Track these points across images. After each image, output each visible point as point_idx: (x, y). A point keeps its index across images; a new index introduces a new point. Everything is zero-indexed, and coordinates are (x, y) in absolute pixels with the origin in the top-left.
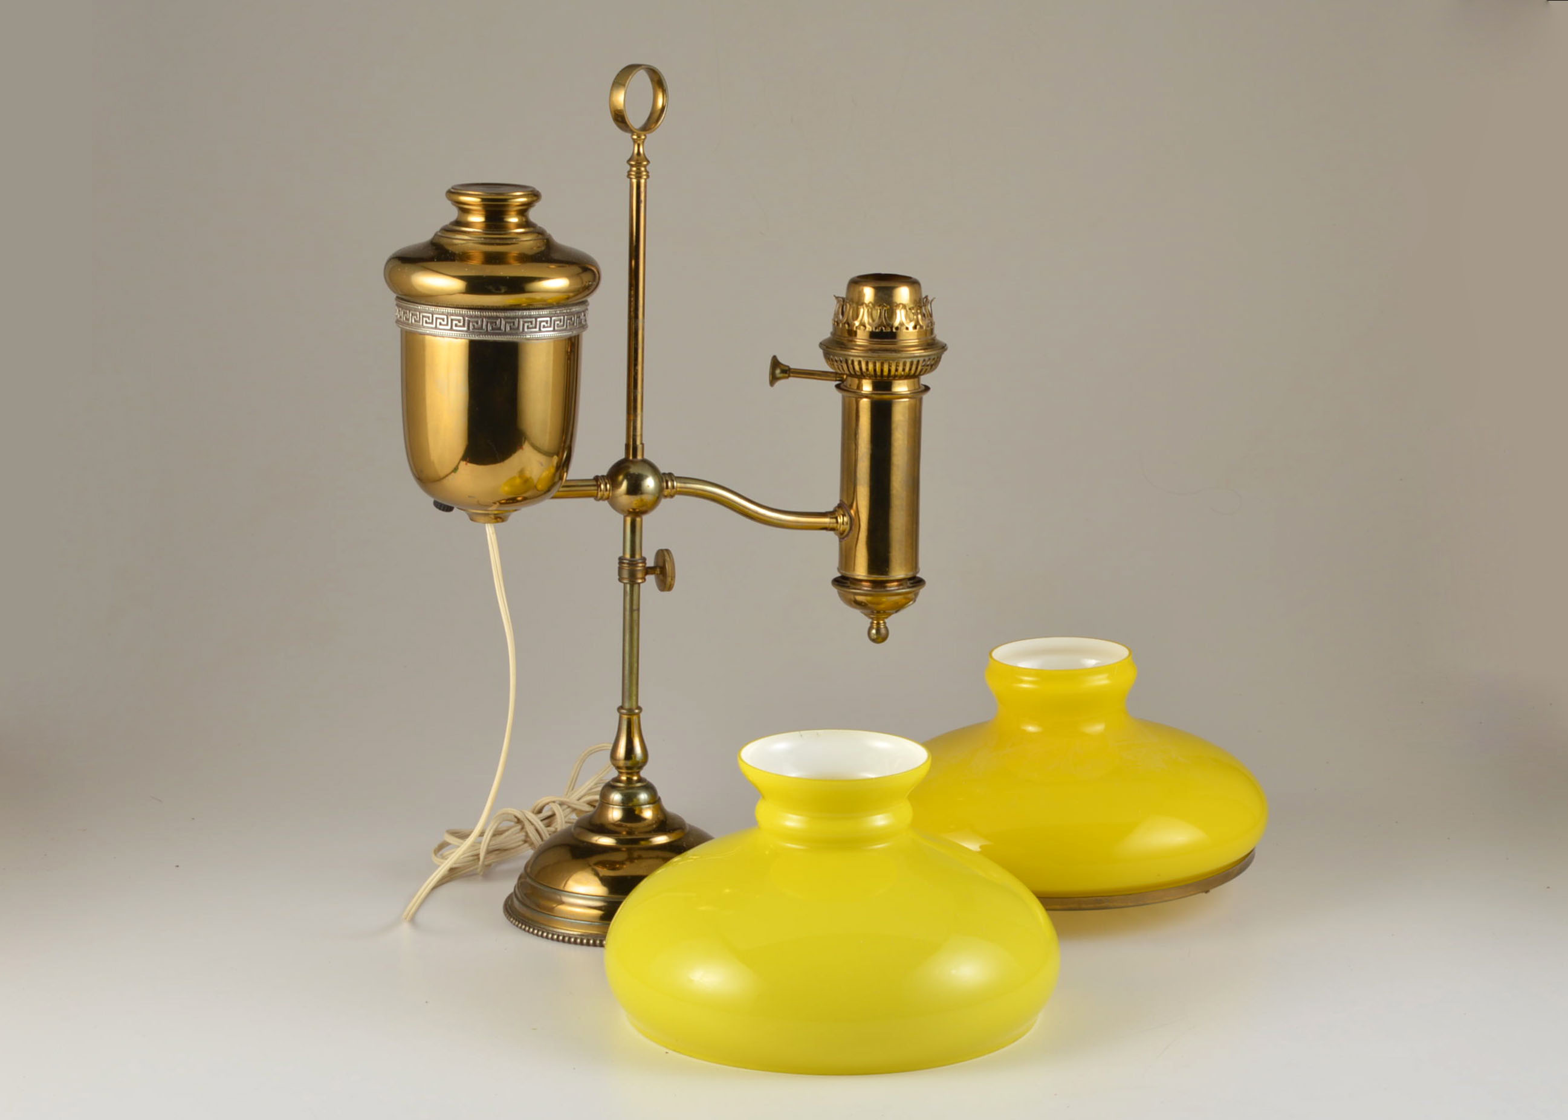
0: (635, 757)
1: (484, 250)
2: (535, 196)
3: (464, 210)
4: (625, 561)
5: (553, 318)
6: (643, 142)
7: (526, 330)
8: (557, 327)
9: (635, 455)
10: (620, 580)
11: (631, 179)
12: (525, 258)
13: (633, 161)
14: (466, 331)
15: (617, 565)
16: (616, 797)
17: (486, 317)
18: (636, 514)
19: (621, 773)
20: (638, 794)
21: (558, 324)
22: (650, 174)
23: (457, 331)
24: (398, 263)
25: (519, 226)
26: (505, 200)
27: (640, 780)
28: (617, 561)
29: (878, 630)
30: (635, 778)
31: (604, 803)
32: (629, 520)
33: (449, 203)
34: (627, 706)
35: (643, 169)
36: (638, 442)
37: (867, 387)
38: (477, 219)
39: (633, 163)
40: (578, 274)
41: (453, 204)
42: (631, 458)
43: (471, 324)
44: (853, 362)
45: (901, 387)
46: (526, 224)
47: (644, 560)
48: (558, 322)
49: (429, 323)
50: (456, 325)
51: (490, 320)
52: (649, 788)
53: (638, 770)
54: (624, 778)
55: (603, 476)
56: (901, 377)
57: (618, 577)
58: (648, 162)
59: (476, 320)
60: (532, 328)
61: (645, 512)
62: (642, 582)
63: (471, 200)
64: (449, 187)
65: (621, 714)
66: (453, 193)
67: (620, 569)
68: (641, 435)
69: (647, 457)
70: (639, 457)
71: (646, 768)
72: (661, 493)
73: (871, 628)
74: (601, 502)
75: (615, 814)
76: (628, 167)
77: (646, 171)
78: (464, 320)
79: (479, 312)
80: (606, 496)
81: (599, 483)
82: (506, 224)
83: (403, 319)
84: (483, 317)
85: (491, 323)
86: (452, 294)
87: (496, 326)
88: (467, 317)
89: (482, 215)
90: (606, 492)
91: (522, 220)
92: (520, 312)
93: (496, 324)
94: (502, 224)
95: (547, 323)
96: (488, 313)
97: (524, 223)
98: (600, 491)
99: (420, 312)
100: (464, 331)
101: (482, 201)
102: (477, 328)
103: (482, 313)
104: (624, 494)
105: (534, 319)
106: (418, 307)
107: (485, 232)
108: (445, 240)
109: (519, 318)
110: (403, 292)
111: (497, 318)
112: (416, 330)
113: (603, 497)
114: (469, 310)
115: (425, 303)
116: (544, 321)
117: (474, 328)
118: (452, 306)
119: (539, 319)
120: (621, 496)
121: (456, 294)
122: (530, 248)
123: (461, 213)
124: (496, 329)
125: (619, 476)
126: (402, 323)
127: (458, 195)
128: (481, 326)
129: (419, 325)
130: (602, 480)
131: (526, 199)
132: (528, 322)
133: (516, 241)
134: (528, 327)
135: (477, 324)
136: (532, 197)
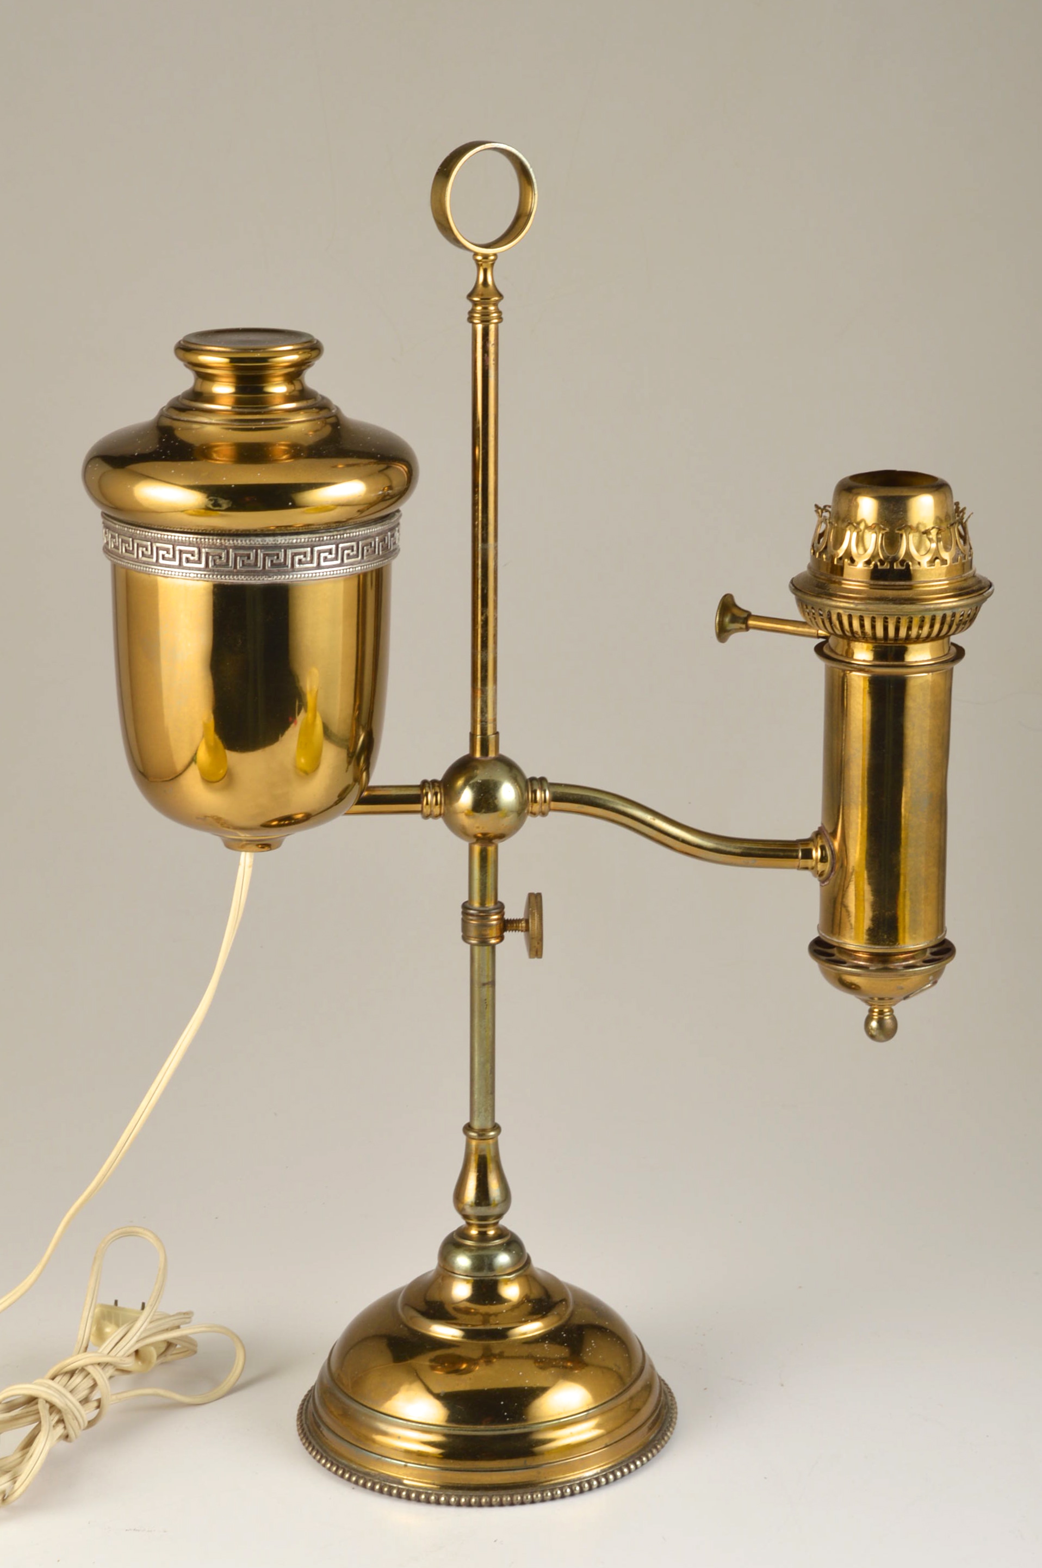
0: (494, 1200)
1: (236, 441)
2: (313, 348)
3: (204, 375)
4: (472, 912)
5: (341, 546)
6: (493, 265)
7: (297, 566)
8: (347, 559)
9: (485, 751)
10: (465, 938)
11: (474, 324)
12: (299, 451)
13: (477, 296)
14: (204, 570)
15: (461, 916)
16: (463, 1261)
17: (262, 548)
18: (486, 840)
19: (469, 1224)
20: (495, 1256)
21: (348, 555)
22: (503, 316)
23: (189, 568)
24: (106, 468)
25: (289, 398)
26: (264, 360)
27: (502, 1233)
28: (460, 910)
29: (881, 1021)
30: (491, 1232)
31: (446, 1272)
32: (477, 848)
33: (181, 364)
34: (477, 1125)
35: (492, 308)
36: (490, 731)
37: (863, 654)
38: (224, 389)
39: (476, 299)
40: (381, 471)
41: (186, 366)
42: (478, 755)
43: (210, 557)
44: (839, 616)
45: (919, 654)
46: (302, 395)
47: (500, 908)
48: (349, 551)
49: (169, 559)
50: (188, 560)
51: (241, 552)
52: (512, 1243)
53: (495, 1221)
54: (474, 1232)
55: (434, 782)
56: (918, 640)
57: (461, 934)
58: (501, 296)
59: (219, 551)
60: (307, 563)
61: (502, 837)
62: (498, 943)
63: (214, 360)
64: (179, 337)
65: (469, 1138)
66: (186, 348)
67: (465, 923)
68: (495, 720)
69: (503, 751)
70: (492, 754)
71: (505, 1217)
72: (523, 809)
73: (869, 1019)
74: (430, 820)
75: (461, 1291)
76: (469, 306)
77: (499, 312)
78: (200, 553)
79: (225, 540)
80: (437, 810)
81: (424, 791)
82: (266, 397)
83: (111, 546)
84: (231, 547)
85: (241, 556)
86: (186, 512)
87: (249, 562)
88: (205, 548)
89: (231, 384)
90: (436, 804)
91: (293, 388)
92: (288, 537)
93: (249, 558)
94: (260, 397)
95: (331, 553)
96: (237, 541)
97: (296, 393)
98: (427, 803)
99: (134, 537)
100: (199, 569)
101: (231, 362)
102: (220, 566)
103: (229, 540)
104: (468, 810)
105: (309, 549)
106: (132, 530)
107: (237, 410)
108: (176, 424)
109: (286, 548)
110: (117, 509)
111: (250, 548)
112: (131, 565)
113: (431, 811)
114: (207, 537)
115: (142, 524)
116: (324, 551)
117: (215, 564)
118: (182, 530)
119: (316, 549)
120: (463, 812)
121: (190, 512)
122: (307, 434)
123: (200, 380)
124: (249, 565)
125: (460, 782)
126: (112, 553)
127: (194, 351)
128: (225, 561)
129: (134, 558)
130: (429, 787)
131: (299, 355)
132: (299, 554)
133: (283, 424)
134: (300, 561)
135: (220, 558)
136: (309, 350)
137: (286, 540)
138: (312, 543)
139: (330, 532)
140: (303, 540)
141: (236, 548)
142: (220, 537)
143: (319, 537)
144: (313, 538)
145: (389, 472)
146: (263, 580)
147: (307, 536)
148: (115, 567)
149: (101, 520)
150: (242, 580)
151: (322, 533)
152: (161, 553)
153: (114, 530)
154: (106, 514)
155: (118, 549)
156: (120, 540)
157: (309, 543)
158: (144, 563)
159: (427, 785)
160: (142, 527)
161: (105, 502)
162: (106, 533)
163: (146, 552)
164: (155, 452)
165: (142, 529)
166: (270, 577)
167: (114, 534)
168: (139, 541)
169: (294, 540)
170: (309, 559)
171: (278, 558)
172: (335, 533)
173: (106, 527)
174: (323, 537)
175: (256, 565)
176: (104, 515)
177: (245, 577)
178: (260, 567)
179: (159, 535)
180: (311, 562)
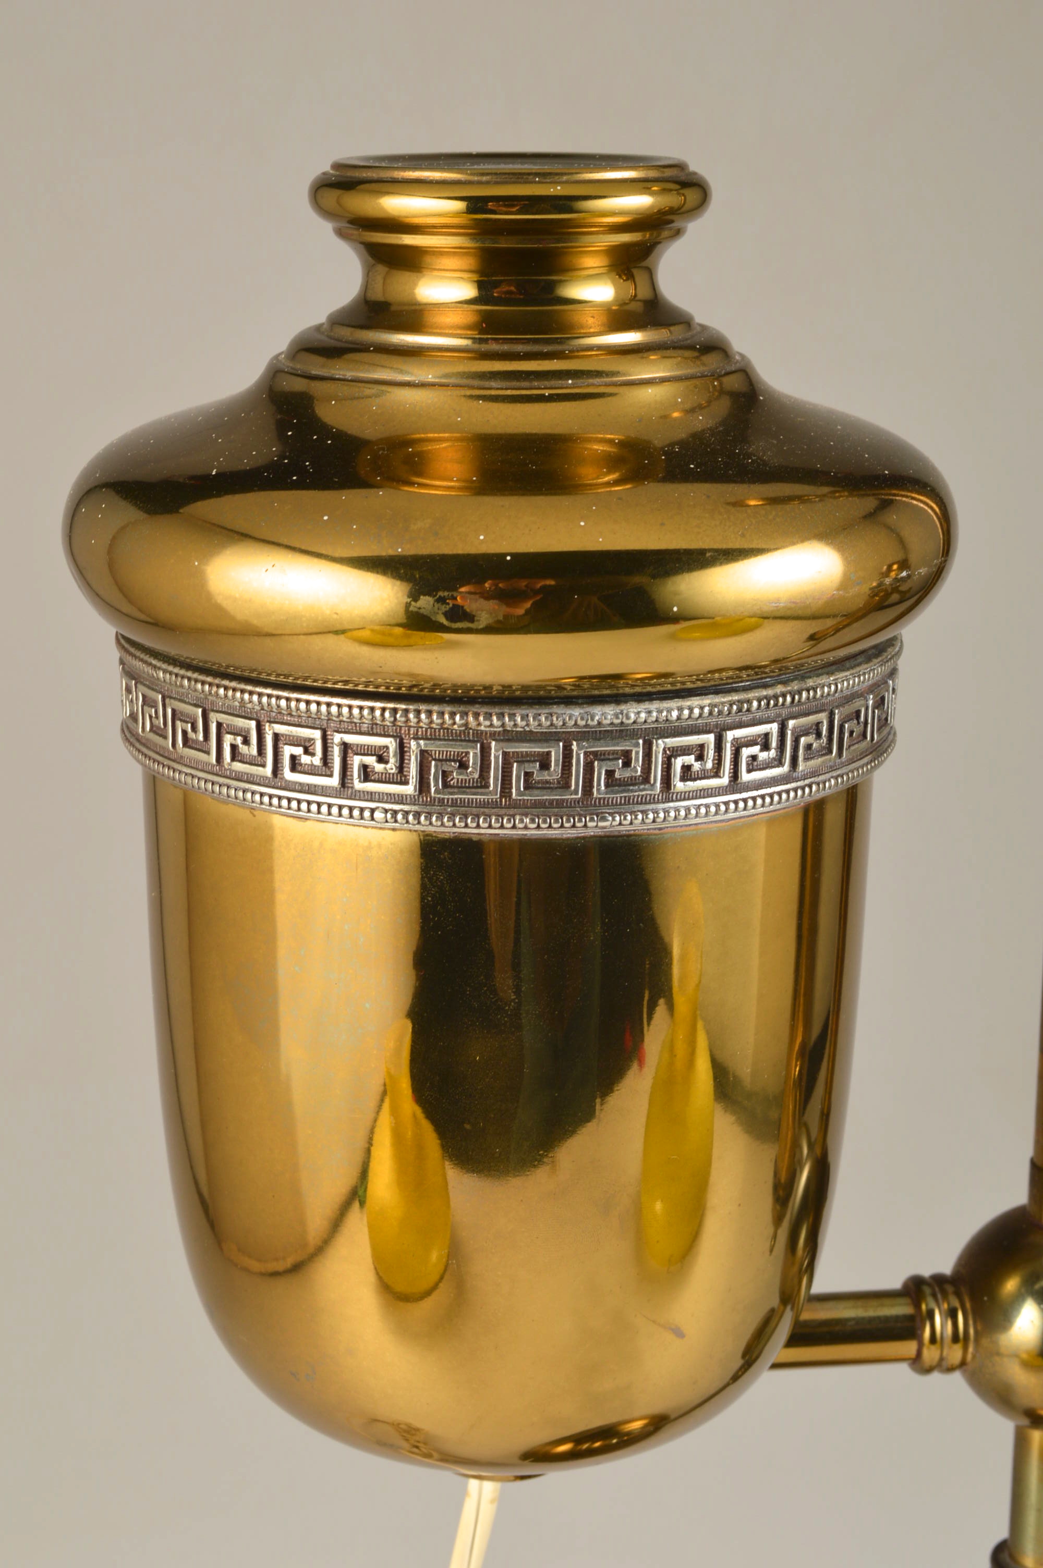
2: (685, 184)
3: (392, 252)
7: (679, 785)
14: (412, 801)
17: (585, 735)
23: (370, 796)
24: (127, 513)
25: (621, 318)
26: (565, 203)
33: (326, 228)
38: (448, 289)
40: (870, 516)
41: (340, 233)
43: (433, 765)
46: (649, 311)
48: (811, 739)
49: (312, 771)
50: (366, 774)
51: (524, 748)
55: (939, 1281)
59: (455, 749)
60: (706, 776)
63: (424, 207)
66: (344, 184)
74: (936, 1376)
78: (402, 750)
79: (476, 715)
80: (955, 1354)
81: (924, 1307)
82: (564, 311)
83: (144, 727)
84: (493, 736)
85: (523, 759)
86: (349, 634)
87: (545, 776)
88: (416, 738)
89: (466, 275)
90: (955, 1338)
91: (632, 292)
92: (654, 706)
93: (545, 766)
94: (547, 311)
95: (766, 747)
96: (512, 716)
97: (636, 307)
98: (933, 1340)
99: (208, 707)
100: (400, 799)
101: (470, 210)
102: (462, 787)
103: (488, 716)
104: (1028, 1352)
105: (710, 738)
106: (202, 687)
107: (484, 347)
108: (317, 388)
109: (649, 735)
110: (156, 624)
111: (548, 737)
112: (199, 783)
113: (942, 1359)
114: (423, 707)
115: (231, 670)
116: (751, 743)
117: (446, 785)
118: (350, 687)
119: (730, 735)
120: (1016, 1356)
121: (366, 634)
122: (665, 417)
123: (381, 269)
124: (546, 786)
125: (1011, 1285)
126: (144, 745)
127: (367, 186)
128: (476, 776)
129: (209, 764)
130: (934, 1295)
131: (652, 194)
132: (684, 751)
133: (607, 385)
134: (687, 768)
135: (463, 766)
136: (678, 187)
137: (649, 712)
138: (721, 719)
139: (765, 686)
140: (697, 711)
141: (507, 736)
142: (462, 708)
143: (741, 702)
144: (723, 703)
145: (892, 517)
146: (585, 826)
147: (706, 701)
148: (153, 784)
149: (115, 654)
150: (526, 828)
151: (746, 689)
152: (288, 751)
153: (153, 685)
154: (128, 640)
155: (165, 737)
156: (169, 711)
157: (713, 721)
158: (239, 777)
159: (927, 1290)
160: (232, 677)
161: (127, 608)
162: (128, 690)
163: (243, 749)
164: (272, 467)
165: (233, 684)
166: (604, 819)
167: (151, 694)
168: (222, 718)
169: (672, 710)
170: (709, 765)
171: (627, 764)
172: (779, 689)
173: (129, 674)
174: (749, 702)
175: (564, 783)
176: (123, 641)
177: (533, 821)
178: (576, 792)
179: (281, 700)
180: (716, 773)
